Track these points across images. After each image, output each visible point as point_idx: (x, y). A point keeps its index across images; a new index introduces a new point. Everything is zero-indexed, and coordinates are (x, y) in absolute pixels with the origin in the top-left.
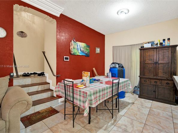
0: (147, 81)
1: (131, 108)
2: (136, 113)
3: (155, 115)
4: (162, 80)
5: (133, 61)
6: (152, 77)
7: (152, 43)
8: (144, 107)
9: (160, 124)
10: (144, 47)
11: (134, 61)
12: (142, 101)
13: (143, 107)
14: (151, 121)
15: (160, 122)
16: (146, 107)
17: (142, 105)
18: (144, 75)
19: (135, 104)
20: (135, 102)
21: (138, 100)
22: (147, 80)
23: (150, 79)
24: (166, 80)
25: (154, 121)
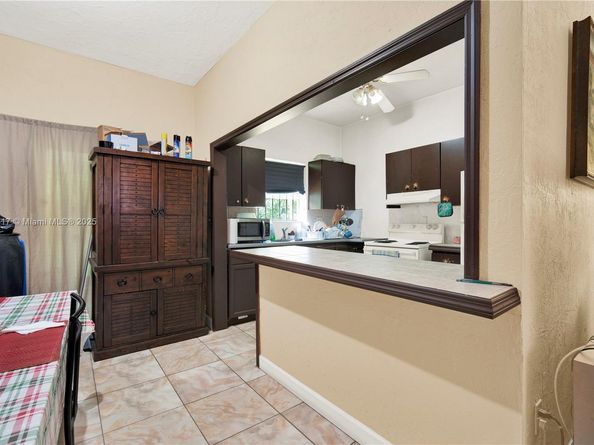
0: (130, 283)
1: (107, 425)
2: (146, 432)
3: (201, 391)
4: (173, 267)
5: (44, 202)
6: (143, 264)
7: (142, 138)
8: (146, 387)
9: (234, 409)
10: (114, 147)
11: (49, 199)
12: (118, 368)
13: (146, 391)
14: (211, 420)
15: (229, 406)
16: (152, 381)
17: (135, 386)
18: (115, 259)
19: (107, 399)
20: (101, 389)
21: (103, 371)
22: (130, 278)
23: (140, 271)
24: (185, 266)
25: (219, 415)
